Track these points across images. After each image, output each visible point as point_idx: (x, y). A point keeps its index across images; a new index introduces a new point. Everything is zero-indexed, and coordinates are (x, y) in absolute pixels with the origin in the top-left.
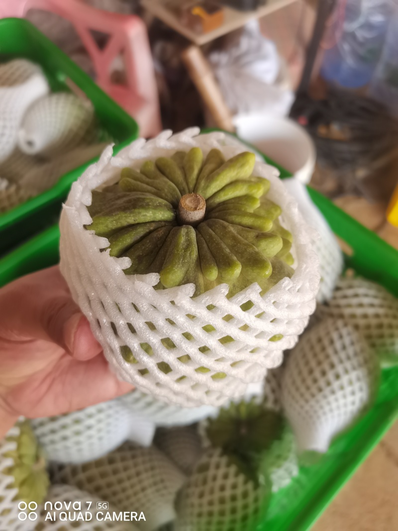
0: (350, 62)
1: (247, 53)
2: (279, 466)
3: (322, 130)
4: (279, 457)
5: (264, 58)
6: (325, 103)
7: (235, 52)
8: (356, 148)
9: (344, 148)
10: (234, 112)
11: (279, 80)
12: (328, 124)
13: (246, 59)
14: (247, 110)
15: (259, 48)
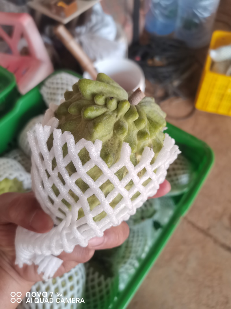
0: (161, 20)
1: (96, 24)
2: (125, 263)
3: (150, 62)
4: (124, 257)
5: (106, 25)
6: (149, 46)
7: (89, 25)
8: (170, 69)
9: (164, 70)
10: (94, 60)
11: (118, 37)
12: (152, 58)
13: (96, 28)
14: (102, 58)
15: (102, 20)
